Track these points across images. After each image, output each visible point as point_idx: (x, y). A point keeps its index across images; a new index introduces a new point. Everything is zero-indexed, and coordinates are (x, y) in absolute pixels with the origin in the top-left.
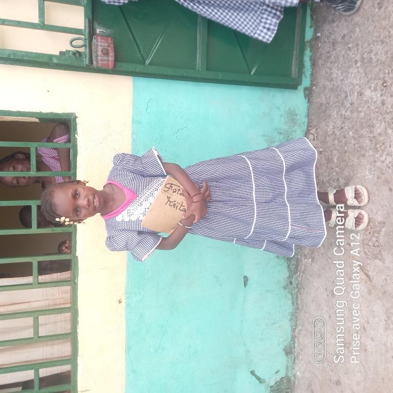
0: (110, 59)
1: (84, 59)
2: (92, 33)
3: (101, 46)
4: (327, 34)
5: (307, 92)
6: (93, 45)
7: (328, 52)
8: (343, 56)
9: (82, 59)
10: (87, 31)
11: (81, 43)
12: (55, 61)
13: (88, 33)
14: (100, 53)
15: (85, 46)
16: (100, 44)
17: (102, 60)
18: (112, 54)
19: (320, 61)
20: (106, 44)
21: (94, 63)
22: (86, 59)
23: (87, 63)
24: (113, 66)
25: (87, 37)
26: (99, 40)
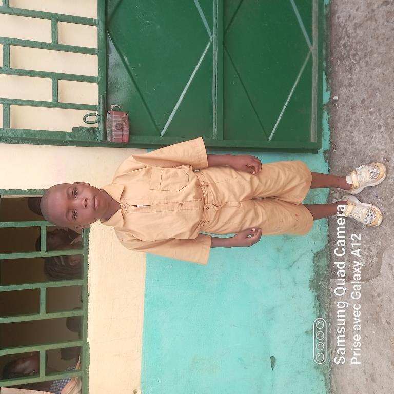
0: (125, 133)
1: (98, 135)
2: (106, 109)
3: (115, 121)
4: (345, 97)
5: (327, 155)
6: (107, 121)
7: (347, 116)
8: (364, 120)
9: (96, 135)
10: (101, 107)
11: (95, 119)
12: (68, 138)
13: (103, 110)
14: (114, 128)
15: (99, 121)
16: (114, 119)
17: (116, 135)
18: (126, 129)
19: (339, 124)
20: (120, 119)
21: (109, 138)
22: (100, 134)
23: (101, 139)
24: (127, 140)
25: (101, 113)
26: (114, 116)
